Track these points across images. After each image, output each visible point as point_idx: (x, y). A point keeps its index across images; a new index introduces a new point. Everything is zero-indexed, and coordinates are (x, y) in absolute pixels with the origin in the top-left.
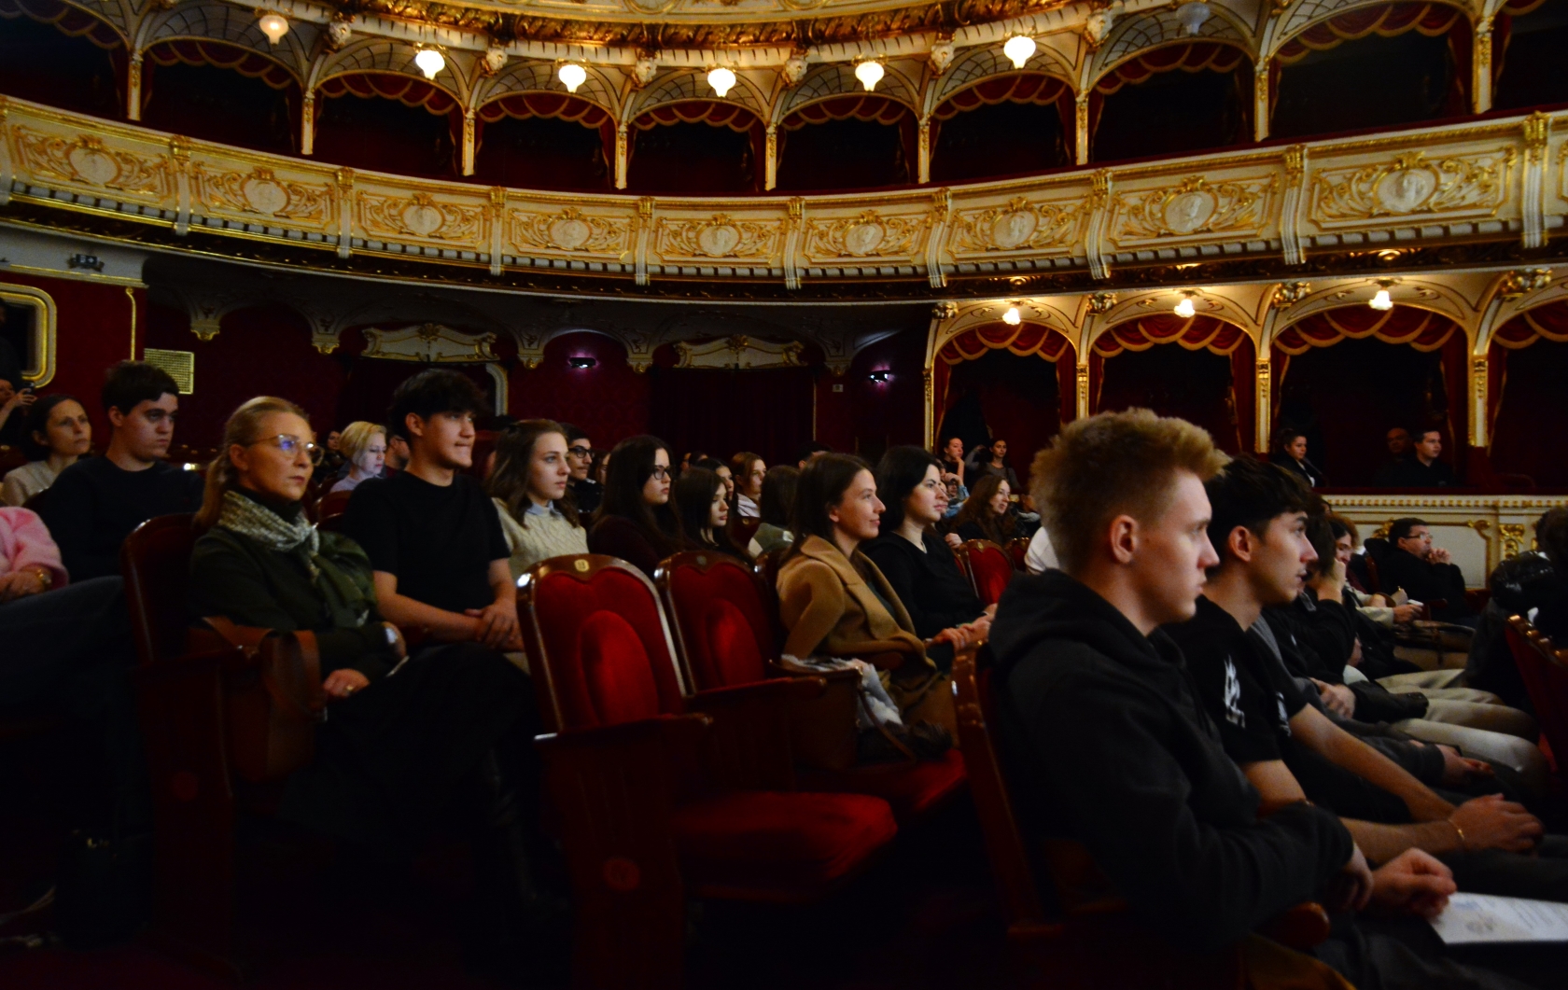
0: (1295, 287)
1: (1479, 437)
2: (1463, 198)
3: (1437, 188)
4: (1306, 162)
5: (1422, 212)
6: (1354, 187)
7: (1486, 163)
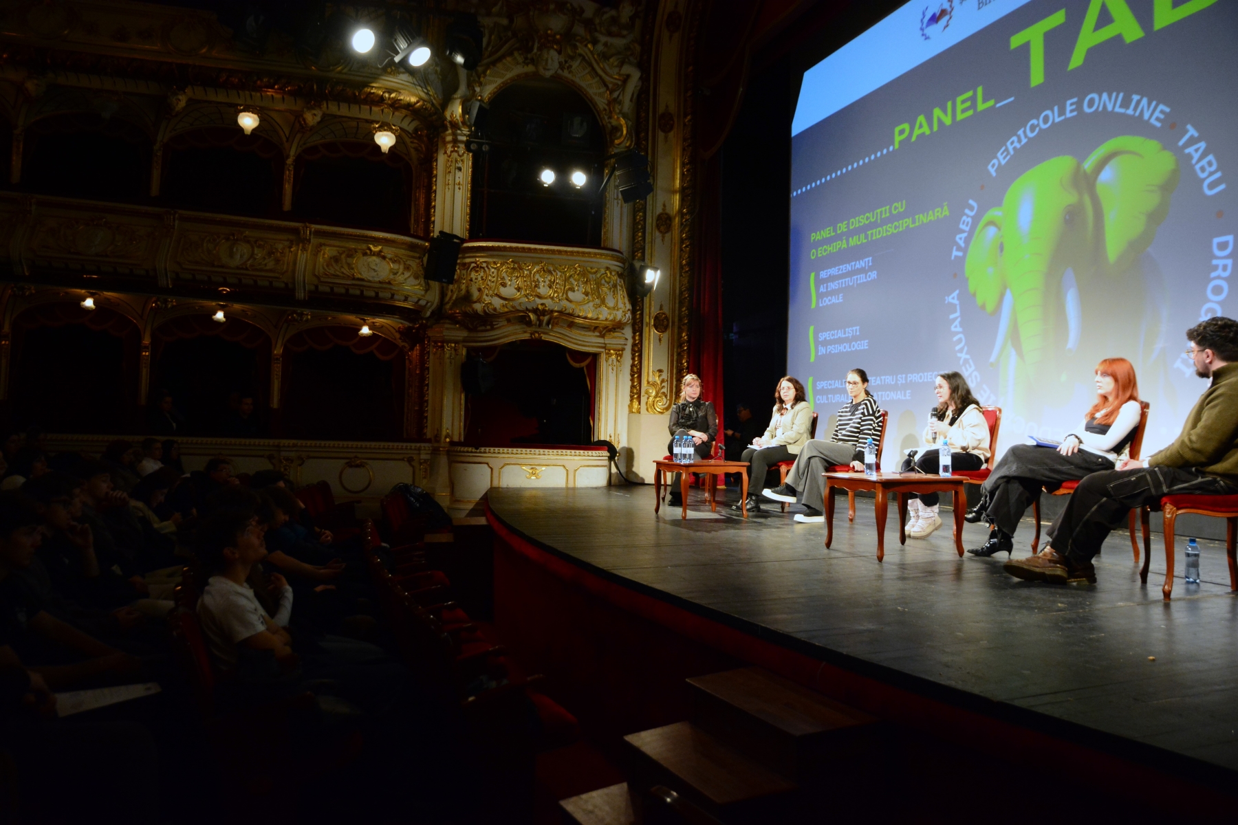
0: (166, 302)
1: (275, 404)
2: (266, 265)
3: (252, 256)
4: (177, 222)
5: (242, 269)
6: (205, 245)
7: (280, 246)
